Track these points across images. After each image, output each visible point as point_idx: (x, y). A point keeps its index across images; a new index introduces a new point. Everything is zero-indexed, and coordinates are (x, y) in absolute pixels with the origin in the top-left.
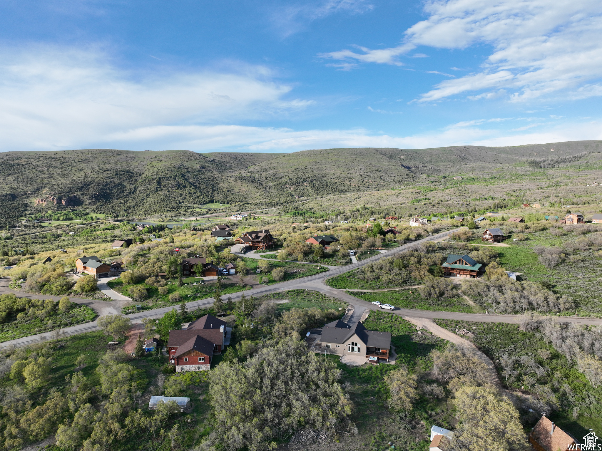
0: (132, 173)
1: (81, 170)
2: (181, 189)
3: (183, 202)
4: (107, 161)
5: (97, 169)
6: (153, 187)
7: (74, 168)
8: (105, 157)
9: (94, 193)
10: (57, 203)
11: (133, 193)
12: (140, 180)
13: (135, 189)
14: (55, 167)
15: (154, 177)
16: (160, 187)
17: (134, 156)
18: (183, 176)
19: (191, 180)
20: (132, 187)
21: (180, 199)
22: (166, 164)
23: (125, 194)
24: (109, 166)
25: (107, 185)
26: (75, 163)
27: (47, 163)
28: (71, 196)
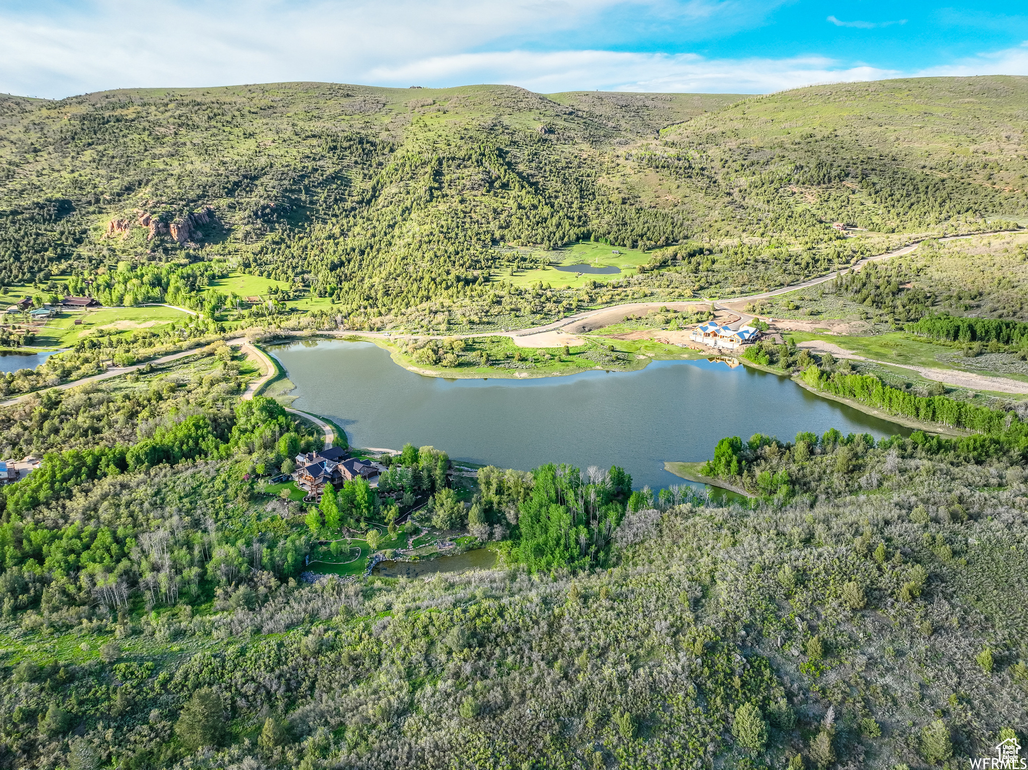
0: (373, 144)
1: (251, 135)
2: (496, 194)
3: (502, 238)
4: (315, 113)
5: (289, 133)
6: (423, 183)
7: (236, 131)
8: (314, 100)
9: (262, 202)
10: (158, 233)
11: (369, 202)
12: (391, 166)
13: (375, 192)
14: (195, 127)
15: (426, 156)
16: (440, 188)
17: (383, 99)
18: (501, 154)
19: (521, 167)
20: (369, 185)
21: (493, 226)
22: (458, 119)
23: (348, 205)
24: (320, 124)
25: (303, 177)
26: (242, 116)
27: (180, 116)
28: (199, 211)
